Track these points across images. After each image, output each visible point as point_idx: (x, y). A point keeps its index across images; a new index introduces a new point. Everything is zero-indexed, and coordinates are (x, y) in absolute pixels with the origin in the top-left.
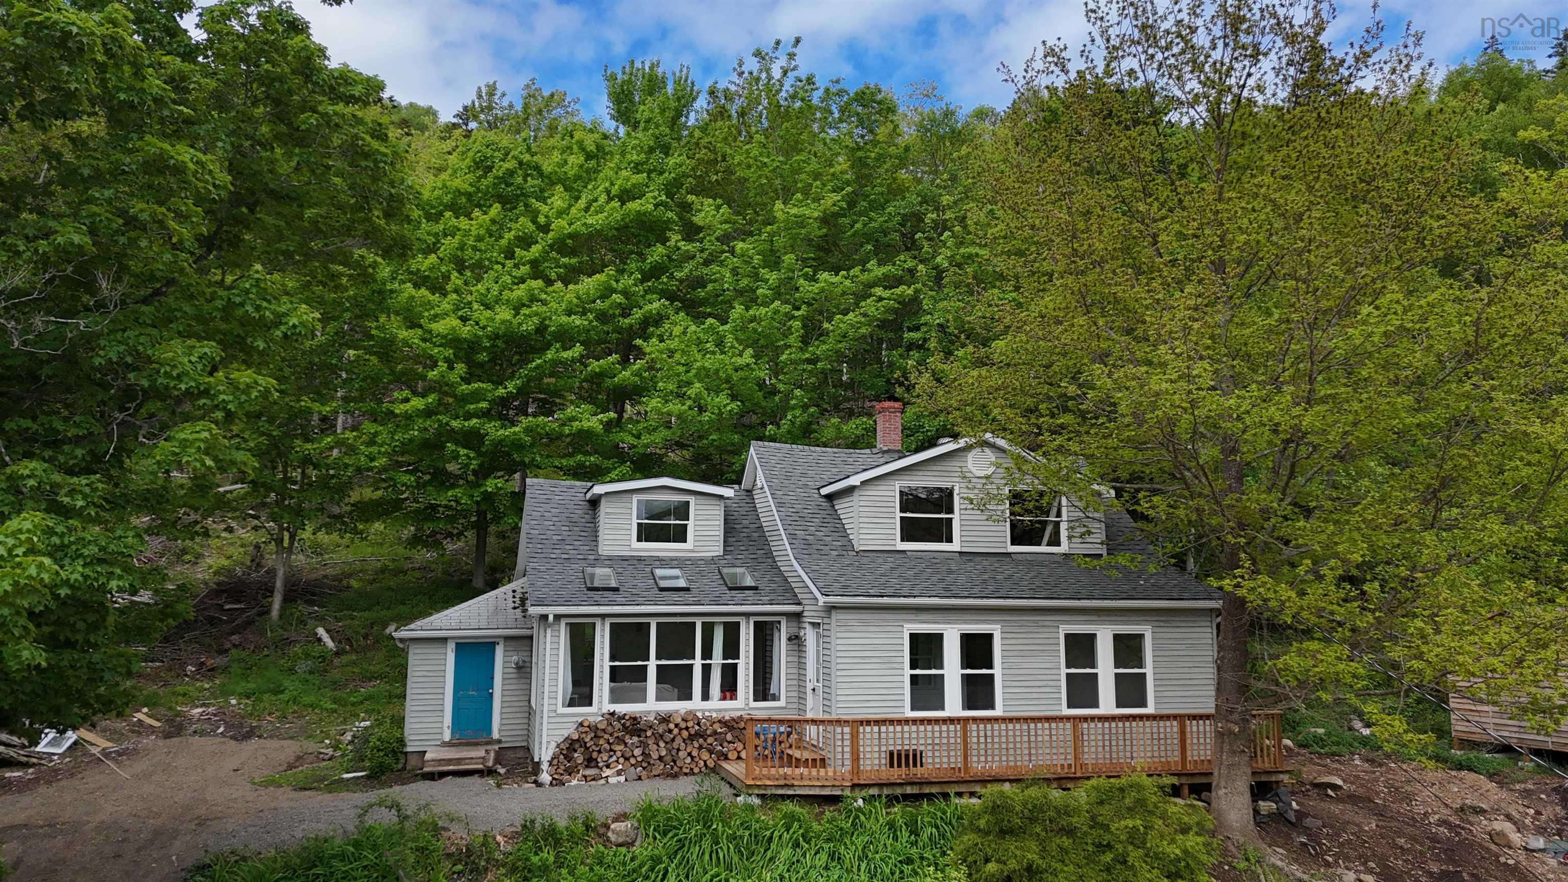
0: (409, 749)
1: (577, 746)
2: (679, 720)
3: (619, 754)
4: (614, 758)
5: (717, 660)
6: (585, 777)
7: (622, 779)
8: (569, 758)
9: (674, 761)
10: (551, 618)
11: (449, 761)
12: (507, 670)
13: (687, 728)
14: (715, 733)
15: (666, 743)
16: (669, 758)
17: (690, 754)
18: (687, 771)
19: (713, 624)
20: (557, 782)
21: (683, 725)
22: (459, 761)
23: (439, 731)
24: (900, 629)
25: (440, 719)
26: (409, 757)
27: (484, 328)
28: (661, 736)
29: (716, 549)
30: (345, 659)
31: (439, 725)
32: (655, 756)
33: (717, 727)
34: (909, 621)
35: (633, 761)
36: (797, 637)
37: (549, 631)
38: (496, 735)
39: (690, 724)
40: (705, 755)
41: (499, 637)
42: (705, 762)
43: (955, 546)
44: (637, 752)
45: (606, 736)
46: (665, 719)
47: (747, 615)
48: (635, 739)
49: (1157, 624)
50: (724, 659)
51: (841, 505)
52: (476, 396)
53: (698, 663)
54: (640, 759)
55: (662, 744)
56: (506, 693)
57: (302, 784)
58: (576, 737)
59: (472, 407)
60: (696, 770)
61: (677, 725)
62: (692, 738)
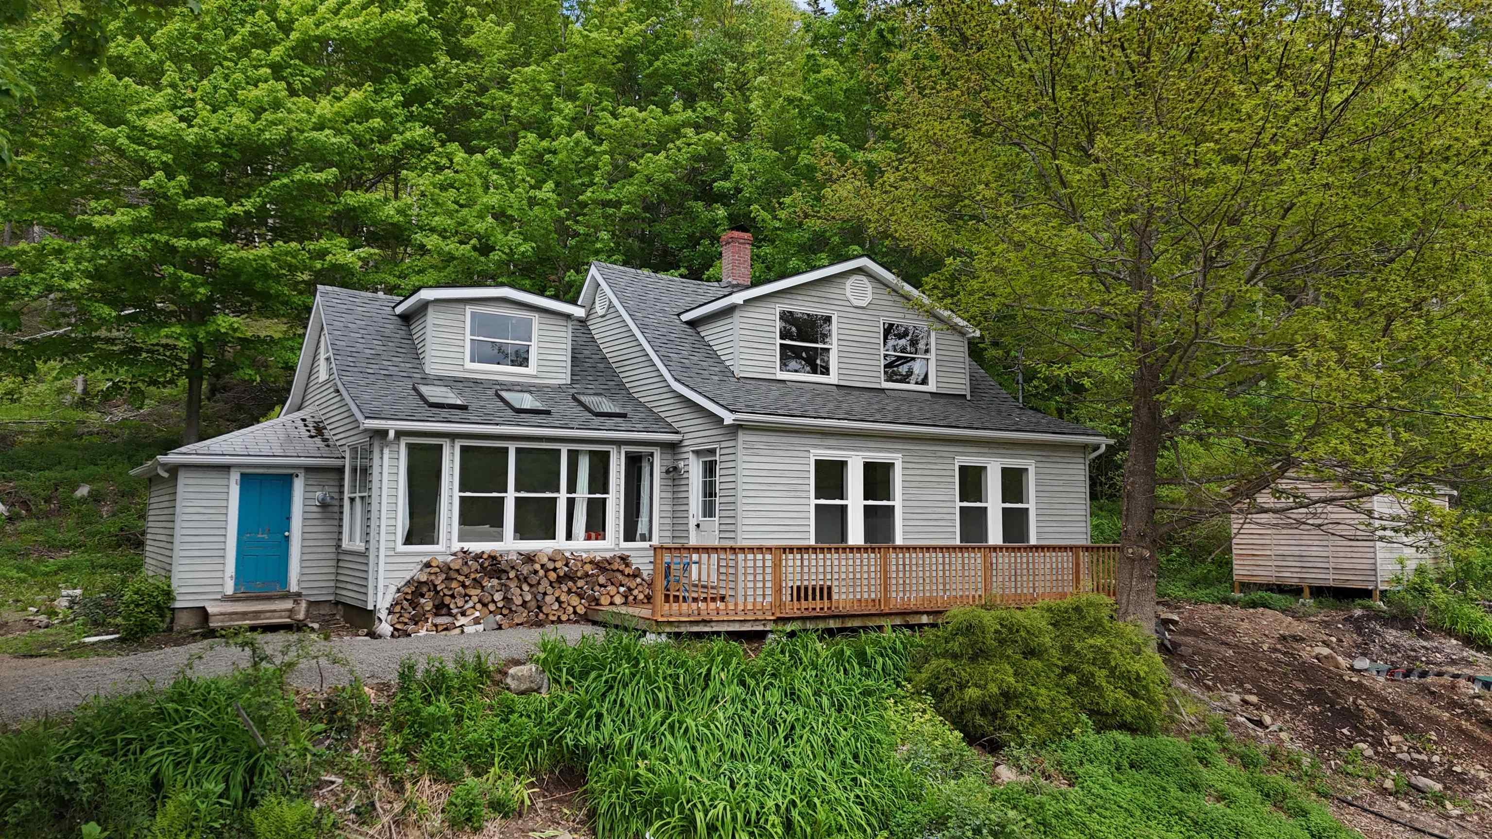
0: (178, 605)
1: (425, 589)
2: (545, 560)
3: (475, 599)
4: (470, 604)
5: (582, 493)
6: (436, 626)
7: (480, 628)
8: (414, 604)
9: (539, 608)
10: (392, 434)
11: (244, 615)
12: (308, 509)
13: (555, 570)
14: (587, 575)
15: (531, 586)
16: (533, 604)
17: (558, 599)
18: (555, 618)
19: (577, 452)
20: (399, 633)
21: (551, 565)
22: (257, 614)
23: (220, 581)
24: (805, 454)
25: (220, 567)
26: (178, 615)
27: (215, 130)
28: (526, 579)
29: (563, 377)
30: (22, 526)
31: (219, 574)
32: (518, 601)
33: (588, 567)
34: (815, 446)
35: (492, 607)
36: (675, 469)
37: (386, 451)
38: (294, 588)
39: (559, 564)
40: (575, 600)
41: (298, 467)
42: (574, 607)
43: (833, 378)
44: (498, 597)
45: (461, 578)
46: (529, 558)
47: (619, 443)
48: (495, 582)
49: (1039, 459)
50: (590, 493)
51: (709, 332)
52: (202, 212)
53: (562, 497)
54: (500, 605)
55: (526, 588)
56: (307, 536)
57: (23, 651)
58: (424, 578)
59: (200, 225)
60: (564, 618)
61: (542, 566)
62: (560, 580)
